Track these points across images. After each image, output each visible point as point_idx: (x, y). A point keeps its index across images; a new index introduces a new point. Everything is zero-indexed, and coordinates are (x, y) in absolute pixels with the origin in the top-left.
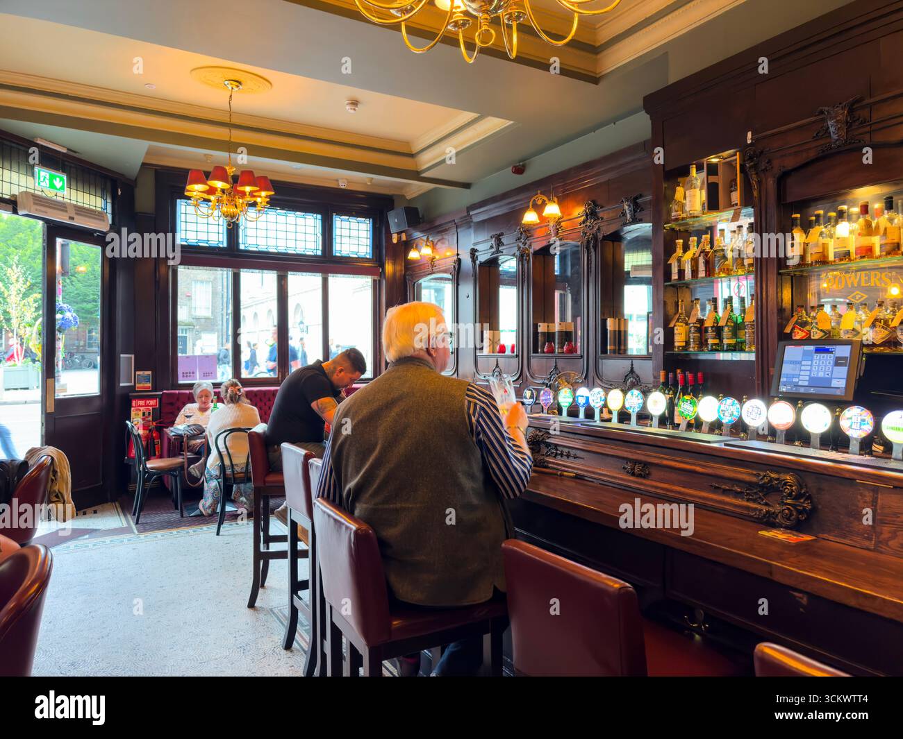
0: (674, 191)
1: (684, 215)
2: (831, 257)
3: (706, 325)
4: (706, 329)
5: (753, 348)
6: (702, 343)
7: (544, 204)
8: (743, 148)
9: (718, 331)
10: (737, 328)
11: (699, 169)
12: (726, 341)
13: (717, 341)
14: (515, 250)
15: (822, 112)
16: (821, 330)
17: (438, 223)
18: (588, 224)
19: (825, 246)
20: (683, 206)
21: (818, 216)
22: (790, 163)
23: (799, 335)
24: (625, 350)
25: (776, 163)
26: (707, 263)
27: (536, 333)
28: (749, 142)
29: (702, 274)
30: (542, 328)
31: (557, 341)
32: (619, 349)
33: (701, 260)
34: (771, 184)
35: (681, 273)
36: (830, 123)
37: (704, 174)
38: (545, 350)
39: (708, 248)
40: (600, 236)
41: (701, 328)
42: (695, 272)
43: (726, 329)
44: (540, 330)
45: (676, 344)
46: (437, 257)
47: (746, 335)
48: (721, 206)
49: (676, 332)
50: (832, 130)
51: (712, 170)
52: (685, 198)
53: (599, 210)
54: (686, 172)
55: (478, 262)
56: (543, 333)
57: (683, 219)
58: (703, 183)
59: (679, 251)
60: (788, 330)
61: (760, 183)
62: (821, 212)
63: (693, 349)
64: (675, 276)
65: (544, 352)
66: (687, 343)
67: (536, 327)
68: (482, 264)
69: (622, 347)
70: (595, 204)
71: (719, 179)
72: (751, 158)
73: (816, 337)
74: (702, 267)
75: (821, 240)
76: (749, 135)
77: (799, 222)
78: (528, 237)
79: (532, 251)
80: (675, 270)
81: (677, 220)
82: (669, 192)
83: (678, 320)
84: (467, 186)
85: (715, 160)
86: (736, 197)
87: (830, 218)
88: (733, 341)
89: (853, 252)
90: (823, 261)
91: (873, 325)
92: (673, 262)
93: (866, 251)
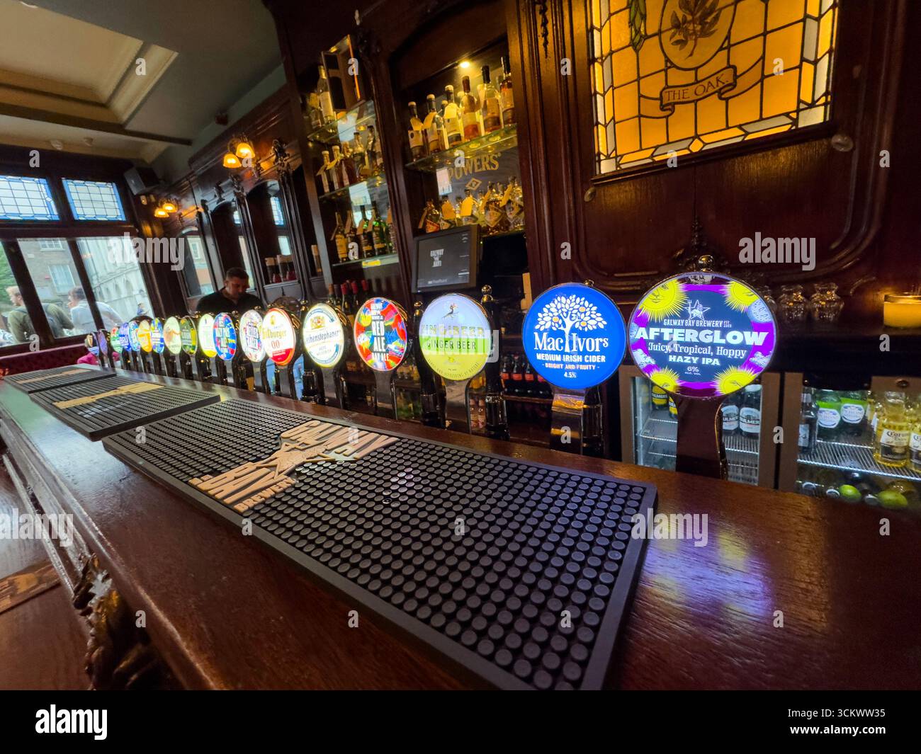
0: (309, 99)
1: (323, 123)
2: (447, 144)
3: (359, 233)
4: (360, 237)
5: (396, 252)
6: (360, 252)
9: (369, 238)
12: (376, 246)
16: (447, 221)
17: (174, 181)
18: (280, 162)
19: (440, 134)
20: (321, 116)
21: (430, 101)
23: (431, 228)
26: (349, 169)
27: (265, 267)
28: (358, 22)
29: (346, 182)
30: (269, 262)
33: (344, 168)
34: (384, 69)
35: (331, 184)
39: (348, 155)
40: (291, 172)
42: (341, 180)
43: (374, 235)
44: (267, 264)
45: (340, 256)
46: (184, 213)
47: (391, 237)
48: (348, 104)
49: (337, 244)
51: (332, 63)
52: (319, 104)
53: (285, 146)
55: (209, 212)
56: (271, 267)
57: (323, 128)
59: (327, 164)
60: (421, 226)
62: (432, 97)
64: (327, 190)
67: (264, 263)
68: (213, 213)
70: (281, 143)
71: (341, 73)
74: (345, 176)
77: (415, 110)
78: (239, 182)
79: (245, 194)
80: (325, 182)
81: (317, 129)
83: (336, 233)
84: (188, 142)
85: (334, 51)
86: (358, 91)
88: (383, 245)
89: (462, 135)
90: (440, 150)
91: (487, 208)
92: (321, 172)
93: (473, 130)
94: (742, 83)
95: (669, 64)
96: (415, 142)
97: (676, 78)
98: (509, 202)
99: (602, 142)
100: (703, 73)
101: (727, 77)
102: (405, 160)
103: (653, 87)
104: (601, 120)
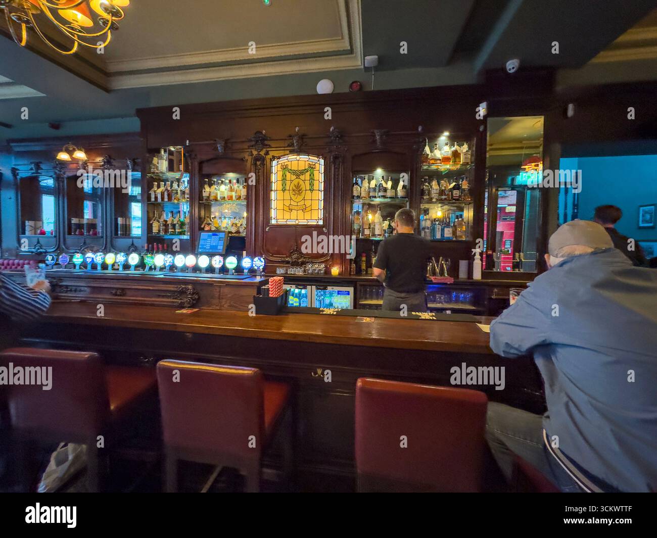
0: (153, 159)
1: (158, 171)
2: (219, 198)
3: (168, 223)
4: (168, 225)
5: (189, 234)
6: (166, 231)
7: (74, 150)
8: (185, 147)
9: (174, 226)
10: (182, 224)
11: (165, 151)
12: (177, 230)
13: (173, 230)
14: (52, 174)
15: (215, 141)
16: (215, 227)
18: (106, 167)
19: (217, 194)
20: (157, 168)
21: (214, 181)
22: (204, 157)
23: (207, 228)
24: (129, 234)
25: (199, 156)
26: (169, 195)
27: (70, 224)
28: (187, 144)
29: (166, 199)
30: (74, 221)
31: (85, 228)
32: (126, 234)
33: (166, 194)
34: (196, 164)
35: (156, 198)
36: (218, 145)
37: (167, 154)
38: (77, 233)
39: (169, 188)
41: (166, 224)
42: (163, 199)
43: (177, 225)
45: (154, 231)
47: (186, 228)
48: (175, 170)
49: (153, 225)
50: (219, 148)
51: (171, 153)
52: (158, 163)
53: (112, 161)
54: (158, 151)
55: (19, 177)
56: (75, 224)
57: (157, 173)
58: (166, 158)
59: (155, 188)
60: (202, 226)
61: (192, 163)
62: (216, 180)
63: (162, 233)
64: (153, 199)
65: (76, 235)
66: (159, 231)
67: (70, 220)
68: (22, 179)
69: (128, 233)
70: (110, 157)
71: (174, 158)
72: (188, 153)
73: (213, 230)
74: (166, 197)
75: (215, 191)
76: (188, 142)
77: (207, 182)
78: (62, 168)
79: (65, 176)
80: (153, 196)
81: (153, 173)
82: (150, 159)
83: (154, 220)
84: (7, 125)
85: (172, 149)
86: (182, 167)
87: (219, 183)
88: (181, 230)
89: (226, 197)
90: (216, 200)
91: (232, 226)
92: (152, 192)
93: (230, 198)
94: (308, 209)
95: (291, 199)
96: (205, 194)
97: (293, 203)
98: (241, 225)
99: (273, 213)
100: (299, 204)
101: (304, 207)
102: (200, 200)
103: (287, 203)
104: (273, 207)
